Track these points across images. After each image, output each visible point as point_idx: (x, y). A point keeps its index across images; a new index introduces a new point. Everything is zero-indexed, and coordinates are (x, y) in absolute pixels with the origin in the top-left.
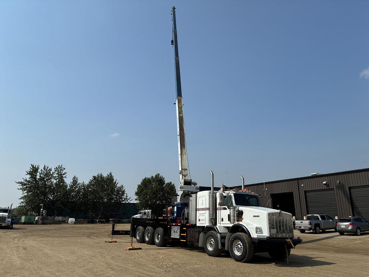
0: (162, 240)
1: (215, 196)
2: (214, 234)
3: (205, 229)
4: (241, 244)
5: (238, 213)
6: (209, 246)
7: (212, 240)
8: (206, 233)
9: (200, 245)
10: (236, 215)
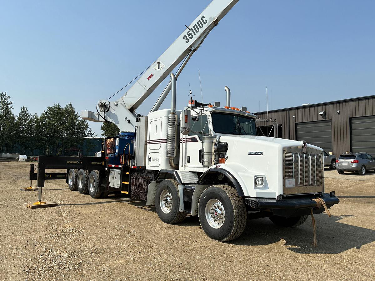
0: (98, 188)
1: (178, 118)
2: (173, 185)
3: (158, 176)
4: (222, 207)
5: (218, 148)
6: (164, 205)
7: (168, 194)
8: (160, 182)
9: (149, 201)
10: (213, 151)
